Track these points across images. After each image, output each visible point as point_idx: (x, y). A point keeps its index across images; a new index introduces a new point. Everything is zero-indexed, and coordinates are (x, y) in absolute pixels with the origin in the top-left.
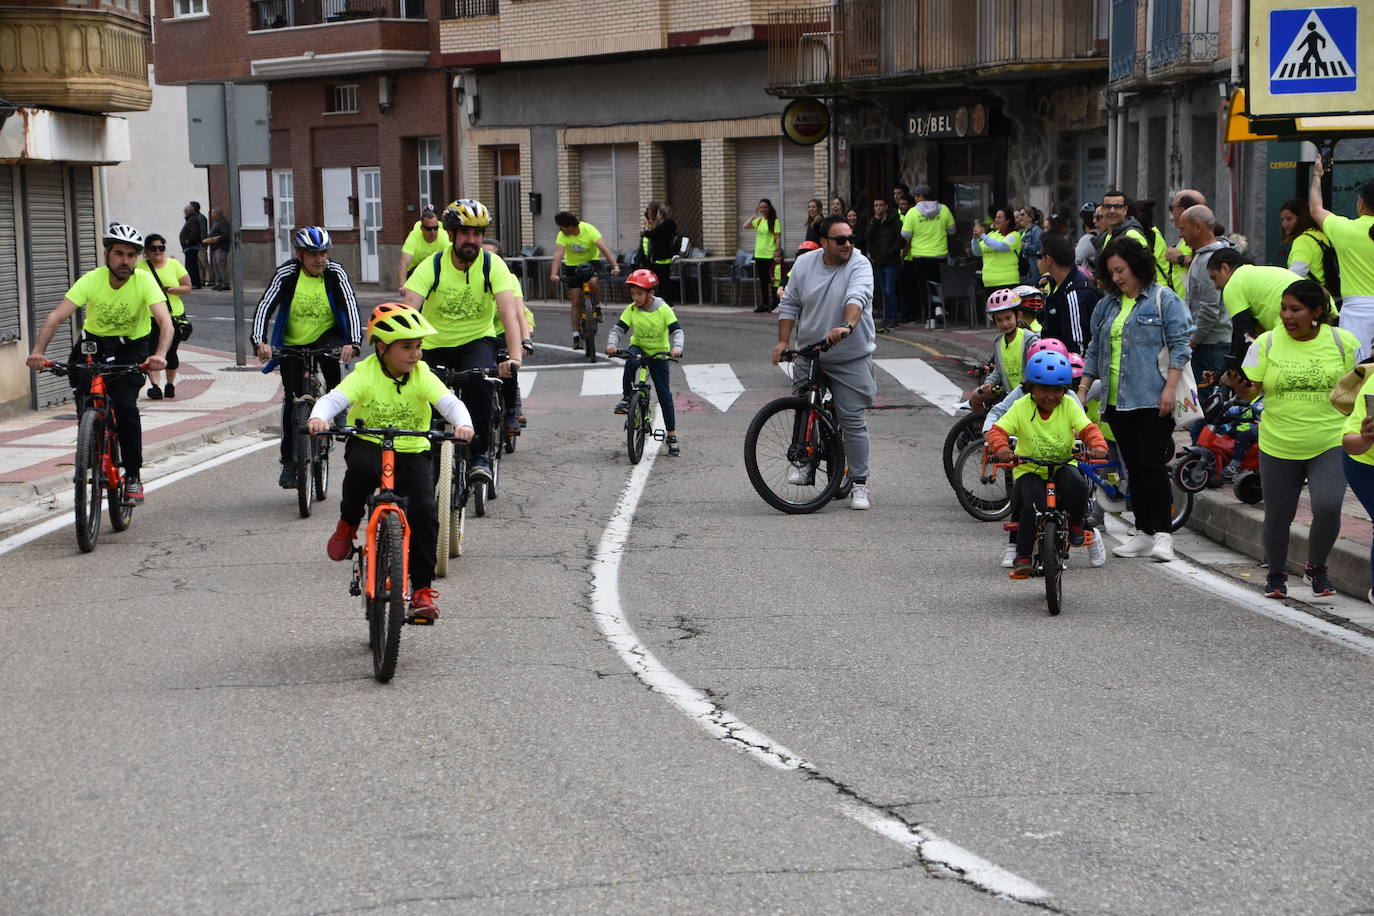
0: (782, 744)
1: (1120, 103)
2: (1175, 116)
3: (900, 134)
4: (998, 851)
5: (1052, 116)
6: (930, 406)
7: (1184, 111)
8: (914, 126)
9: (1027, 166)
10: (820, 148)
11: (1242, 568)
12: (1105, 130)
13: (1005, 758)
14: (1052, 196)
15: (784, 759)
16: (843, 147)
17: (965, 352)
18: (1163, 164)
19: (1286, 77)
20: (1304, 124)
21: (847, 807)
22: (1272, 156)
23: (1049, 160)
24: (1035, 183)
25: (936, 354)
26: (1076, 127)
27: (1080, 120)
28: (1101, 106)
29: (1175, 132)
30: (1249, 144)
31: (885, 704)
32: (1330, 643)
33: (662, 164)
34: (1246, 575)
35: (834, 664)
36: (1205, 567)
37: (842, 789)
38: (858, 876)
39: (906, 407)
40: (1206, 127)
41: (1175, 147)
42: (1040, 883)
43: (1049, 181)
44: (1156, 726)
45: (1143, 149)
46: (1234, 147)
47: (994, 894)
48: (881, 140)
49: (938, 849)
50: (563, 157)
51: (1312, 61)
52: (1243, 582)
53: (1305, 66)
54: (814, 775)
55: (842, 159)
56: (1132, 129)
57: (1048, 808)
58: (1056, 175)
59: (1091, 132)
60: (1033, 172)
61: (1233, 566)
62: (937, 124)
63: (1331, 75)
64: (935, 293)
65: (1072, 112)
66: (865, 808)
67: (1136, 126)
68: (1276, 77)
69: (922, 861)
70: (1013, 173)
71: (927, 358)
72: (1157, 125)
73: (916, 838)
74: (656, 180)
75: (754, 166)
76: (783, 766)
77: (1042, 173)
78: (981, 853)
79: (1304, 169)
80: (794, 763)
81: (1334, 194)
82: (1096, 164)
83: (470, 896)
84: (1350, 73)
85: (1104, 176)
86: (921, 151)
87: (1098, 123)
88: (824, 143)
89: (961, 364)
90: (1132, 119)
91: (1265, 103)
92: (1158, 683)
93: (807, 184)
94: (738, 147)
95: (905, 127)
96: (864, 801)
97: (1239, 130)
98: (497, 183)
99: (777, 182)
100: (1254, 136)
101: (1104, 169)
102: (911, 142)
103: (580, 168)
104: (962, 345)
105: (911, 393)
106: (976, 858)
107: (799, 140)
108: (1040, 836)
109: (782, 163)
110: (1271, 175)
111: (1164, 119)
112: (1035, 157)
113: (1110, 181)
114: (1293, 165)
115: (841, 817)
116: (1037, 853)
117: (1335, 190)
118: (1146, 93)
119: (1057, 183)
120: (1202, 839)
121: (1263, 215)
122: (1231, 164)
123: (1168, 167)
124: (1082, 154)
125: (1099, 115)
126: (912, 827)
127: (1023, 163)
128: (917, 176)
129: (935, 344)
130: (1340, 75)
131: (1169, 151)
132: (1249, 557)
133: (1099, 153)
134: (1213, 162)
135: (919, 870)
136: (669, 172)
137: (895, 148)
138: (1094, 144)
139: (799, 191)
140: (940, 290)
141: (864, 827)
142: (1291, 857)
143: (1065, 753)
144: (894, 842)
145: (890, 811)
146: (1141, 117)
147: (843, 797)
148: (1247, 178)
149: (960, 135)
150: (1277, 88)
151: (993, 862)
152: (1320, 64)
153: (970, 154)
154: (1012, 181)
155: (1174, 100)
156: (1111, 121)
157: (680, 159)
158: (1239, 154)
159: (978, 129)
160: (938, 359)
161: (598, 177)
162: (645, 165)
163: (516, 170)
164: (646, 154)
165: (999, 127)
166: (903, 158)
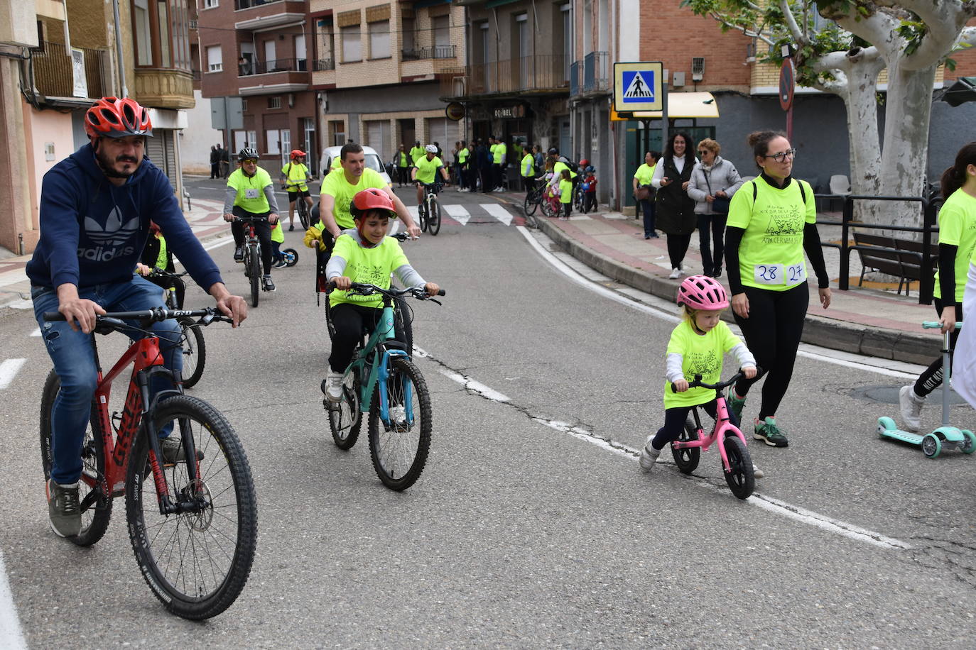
0: (421, 348)
1: (574, 105)
2: (594, 110)
3: (491, 117)
4: (495, 385)
5: (549, 110)
6: (499, 222)
7: (597, 109)
8: (497, 113)
9: (540, 129)
10: (461, 122)
11: (607, 282)
12: (569, 115)
13: (504, 352)
14: (549, 141)
15: (421, 353)
16: (470, 121)
17: (516, 202)
18: (590, 129)
19: (629, 96)
20: (636, 114)
21: (442, 370)
22: (628, 127)
23: (549, 127)
24: (543, 136)
25: (505, 202)
26: (558, 114)
27: (560, 112)
28: (567, 106)
29: (594, 116)
30: (620, 122)
31: (463, 333)
32: (632, 309)
33: (400, 129)
34: (608, 285)
35: (447, 319)
36: (594, 282)
37: (442, 364)
38: (441, 394)
39: (491, 222)
40: (605, 115)
41: (594, 122)
42: (508, 396)
43: (548, 135)
44: (562, 340)
45: (583, 123)
46: (614, 122)
47: (490, 400)
48: (484, 119)
49: (473, 385)
50: (361, 125)
51: (638, 90)
52: (606, 287)
53: (636, 92)
54: (432, 359)
55: (469, 126)
56: (579, 115)
57: (516, 369)
58: (551, 133)
59: (564, 116)
60: (542, 131)
61: (604, 281)
62: (506, 113)
63: (645, 96)
64: (505, 178)
65: (557, 109)
66: (449, 371)
67: (580, 114)
68: (625, 96)
69: (466, 389)
70: (535, 132)
71: (501, 204)
72: (588, 114)
73: (466, 381)
74: (397, 134)
75: (436, 129)
76: (421, 356)
77: (546, 133)
78: (488, 386)
79: (639, 131)
80: (425, 355)
81: (650, 141)
82: (566, 128)
83: (296, 403)
84: (652, 96)
85: (569, 133)
86: (500, 123)
87: (567, 113)
88: (463, 120)
89: (514, 206)
90: (579, 111)
91: (621, 106)
92: (566, 324)
93: (455, 136)
94: (429, 121)
95: (493, 114)
96: (449, 368)
97: (614, 117)
98: (335, 136)
99: (445, 135)
100: (619, 119)
101: (569, 130)
102: (496, 120)
103: (368, 130)
104: (516, 199)
105: (493, 217)
106: (486, 387)
107: (454, 118)
108: (511, 379)
109: (446, 127)
110: (627, 133)
111: (590, 111)
112: (543, 126)
113: (571, 136)
114: (635, 130)
115: (439, 374)
116: (510, 385)
117: (651, 139)
118: (584, 102)
119: (551, 136)
120: (570, 379)
121: (625, 149)
122: (613, 129)
123: (592, 130)
124: (561, 125)
125: (567, 110)
126: (465, 377)
127: (538, 128)
128: (498, 133)
129: (505, 199)
130: (648, 96)
131: (592, 124)
132: (611, 278)
133: (567, 125)
134: (608, 128)
135: (465, 392)
136: (403, 131)
137: (490, 122)
138: (566, 121)
139: (453, 138)
140: (507, 177)
141: (447, 377)
142: (599, 384)
143: (527, 350)
144: (457, 382)
145: (457, 371)
146: (582, 111)
147: (441, 367)
148: (619, 135)
149: (514, 117)
150: (626, 100)
151: (492, 389)
152: (641, 92)
153: (518, 126)
154: (535, 135)
155: (593, 105)
156: (571, 112)
157: (407, 126)
158: (616, 126)
159: (521, 115)
160: (506, 204)
161: (376, 133)
162: (393, 129)
163: (343, 131)
164: (393, 124)
165: (529, 114)
166: (493, 126)
